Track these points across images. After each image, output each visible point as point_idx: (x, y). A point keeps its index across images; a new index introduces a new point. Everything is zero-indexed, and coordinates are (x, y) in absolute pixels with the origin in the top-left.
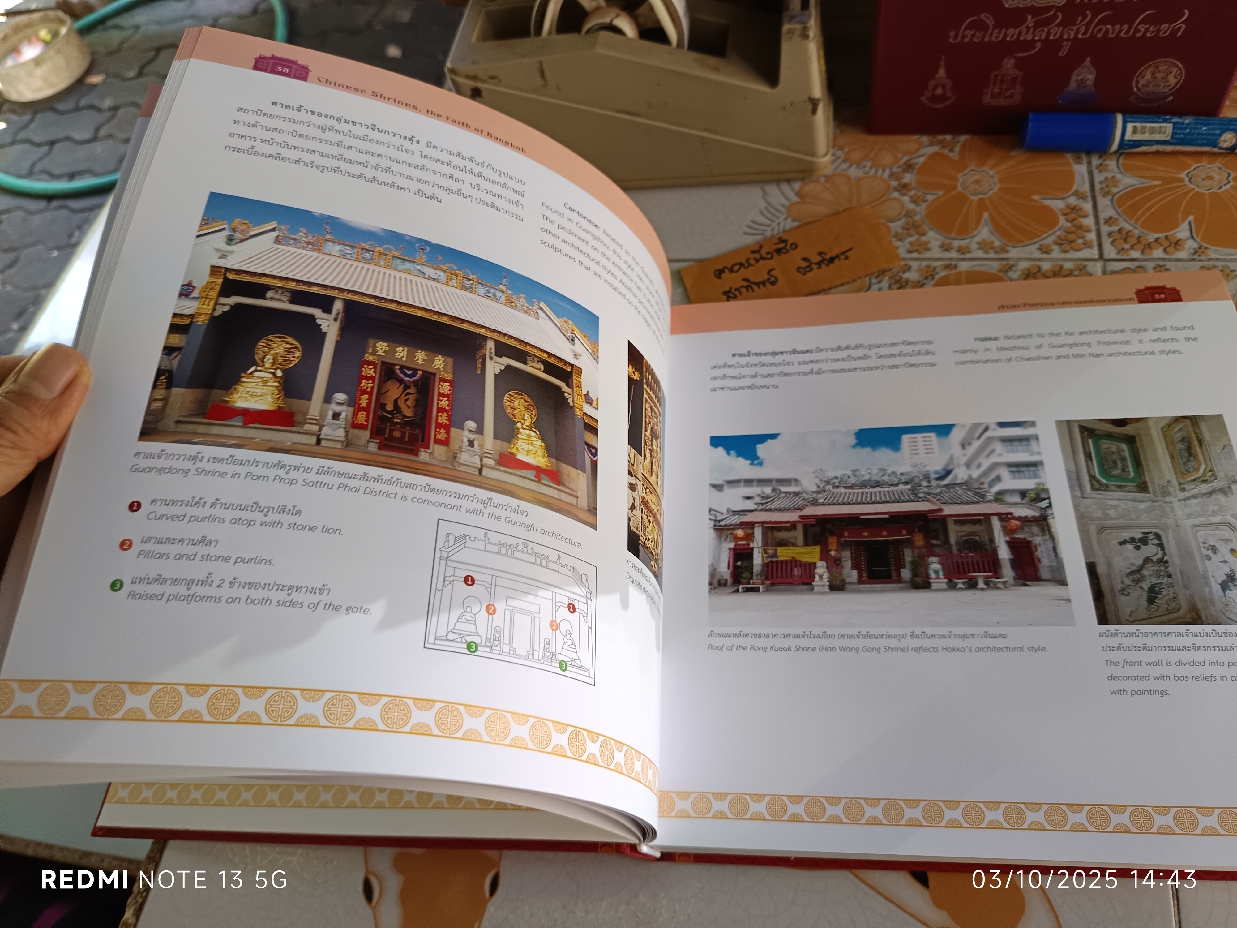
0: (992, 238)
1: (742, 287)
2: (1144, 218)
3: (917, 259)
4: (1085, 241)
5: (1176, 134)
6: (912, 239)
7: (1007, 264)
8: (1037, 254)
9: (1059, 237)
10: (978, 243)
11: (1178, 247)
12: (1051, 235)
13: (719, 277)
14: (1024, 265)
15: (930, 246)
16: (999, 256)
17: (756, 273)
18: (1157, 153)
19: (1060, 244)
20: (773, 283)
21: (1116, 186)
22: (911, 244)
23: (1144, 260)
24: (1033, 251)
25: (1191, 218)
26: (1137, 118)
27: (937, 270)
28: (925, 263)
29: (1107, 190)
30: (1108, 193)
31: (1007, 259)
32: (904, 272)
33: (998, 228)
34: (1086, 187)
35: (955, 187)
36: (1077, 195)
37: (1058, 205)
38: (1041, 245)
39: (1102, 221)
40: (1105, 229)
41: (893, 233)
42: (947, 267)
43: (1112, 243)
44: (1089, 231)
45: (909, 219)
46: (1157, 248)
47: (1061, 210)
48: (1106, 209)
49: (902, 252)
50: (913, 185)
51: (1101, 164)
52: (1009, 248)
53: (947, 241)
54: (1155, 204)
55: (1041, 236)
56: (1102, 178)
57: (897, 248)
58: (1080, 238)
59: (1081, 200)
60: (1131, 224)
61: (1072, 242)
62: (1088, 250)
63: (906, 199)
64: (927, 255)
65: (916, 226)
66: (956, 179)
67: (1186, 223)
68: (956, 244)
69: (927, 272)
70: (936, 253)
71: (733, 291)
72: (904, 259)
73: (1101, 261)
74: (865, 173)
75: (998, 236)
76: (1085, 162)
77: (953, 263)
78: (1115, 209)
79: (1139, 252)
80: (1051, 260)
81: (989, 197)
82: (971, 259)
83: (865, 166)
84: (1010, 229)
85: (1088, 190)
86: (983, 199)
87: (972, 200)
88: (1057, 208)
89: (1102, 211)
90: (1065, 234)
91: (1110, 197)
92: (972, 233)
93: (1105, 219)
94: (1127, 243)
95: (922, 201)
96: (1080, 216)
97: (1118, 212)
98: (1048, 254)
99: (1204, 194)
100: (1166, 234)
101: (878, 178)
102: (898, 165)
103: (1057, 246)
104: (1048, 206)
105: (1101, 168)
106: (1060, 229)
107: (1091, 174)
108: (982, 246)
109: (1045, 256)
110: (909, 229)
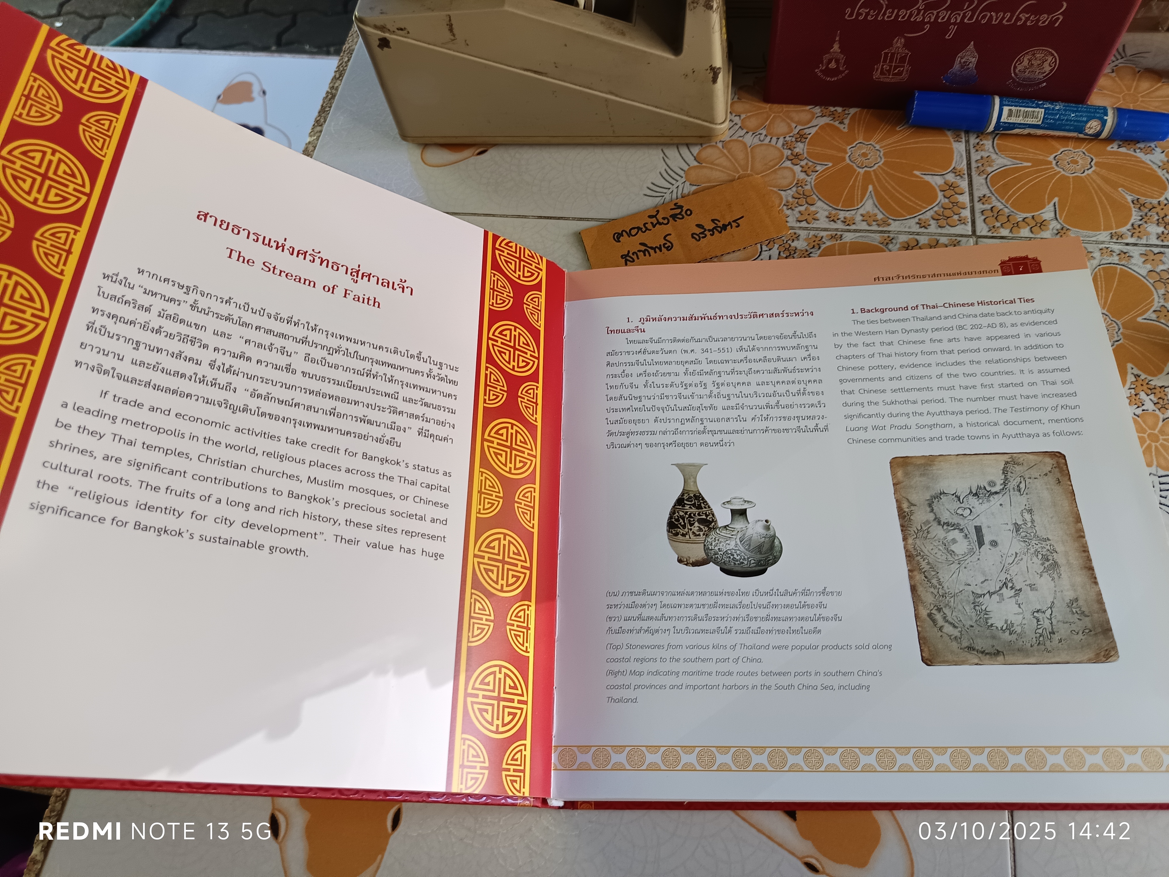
0: (876, 211)
1: (639, 251)
2: (1014, 197)
3: (807, 229)
4: (960, 217)
5: (1047, 119)
6: (802, 209)
7: (889, 237)
8: (916, 229)
9: (936, 212)
10: (862, 215)
11: (1043, 227)
12: (930, 210)
13: (617, 240)
14: (903, 238)
15: (818, 216)
16: (881, 229)
17: (654, 238)
18: (1029, 135)
19: (938, 220)
20: (669, 249)
21: (990, 166)
22: (800, 213)
23: (1013, 238)
24: (912, 225)
25: (1056, 200)
26: (1012, 102)
27: (824, 240)
28: (812, 233)
29: (982, 169)
30: (983, 171)
31: (889, 231)
32: (793, 241)
33: (881, 202)
34: (964, 165)
35: (844, 159)
37: (937, 181)
38: (919, 220)
39: (976, 199)
40: (979, 207)
41: (784, 202)
42: (832, 237)
43: (985, 220)
45: (800, 188)
46: (1024, 228)
47: (939, 186)
48: (981, 188)
49: (792, 222)
50: (805, 155)
51: (978, 144)
52: (890, 221)
53: (834, 212)
54: (1025, 185)
55: (921, 211)
56: (979, 158)
57: (787, 216)
58: (956, 214)
59: (958, 177)
60: (1002, 203)
61: (948, 218)
62: (963, 226)
63: (797, 169)
64: (815, 225)
65: (806, 196)
66: (846, 152)
67: (1052, 203)
68: (842, 215)
69: (814, 242)
70: (823, 223)
71: (631, 255)
72: (792, 228)
73: (974, 237)
74: (760, 140)
75: (881, 209)
76: (963, 140)
77: (839, 233)
78: (988, 187)
79: (1008, 231)
80: (928, 234)
81: (874, 171)
82: (855, 231)
83: (761, 134)
84: (892, 203)
85: (965, 167)
86: (869, 171)
87: (859, 173)
88: (936, 184)
89: (977, 189)
90: (942, 210)
91: (985, 176)
92: (858, 205)
93: (979, 197)
94: (998, 221)
95: (813, 171)
96: (956, 193)
97: (991, 191)
98: (926, 228)
99: (1069, 177)
100: (1033, 214)
101: (773, 146)
102: (791, 135)
103: (935, 221)
104: (928, 182)
105: (978, 147)
106: (937, 205)
107: (968, 152)
108: (865, 218)
109: (923, 230)
110: (799, 198)
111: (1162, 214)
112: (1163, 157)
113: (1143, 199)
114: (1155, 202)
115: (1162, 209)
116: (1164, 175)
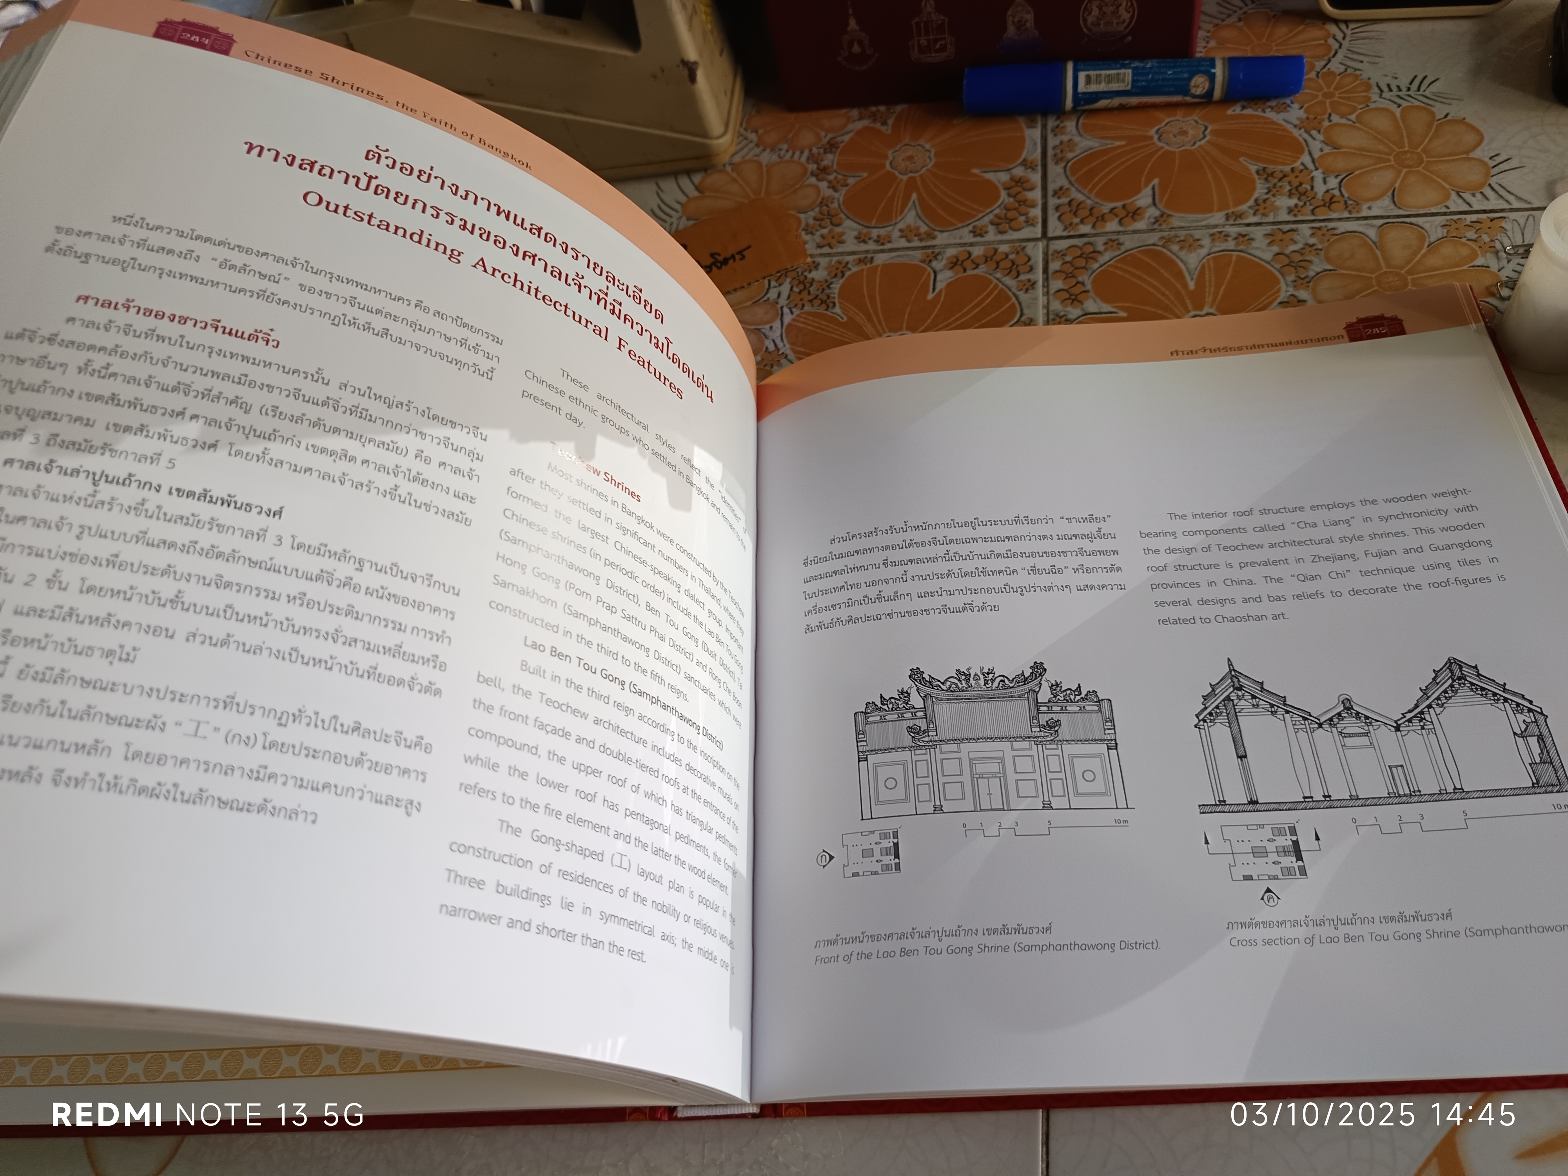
0: (920, 223)
2: (1100, 185)
3: (829, 255)
4: (1027, 218)
5: (1138, 81)
6: (825, 231)
7: (933, 252)
8: (970, 238)
9: (996, 216)
10: (901, 231)
11: (1136, 217)
12: (988, 214)
14: (951, 252)
15: (845, 237)
16: (924, 244)
18: (1122, 108)
19: (998, 224)
21: (1071, 151)
22: (823, 236)
23: (1095, 235)
24: (964, 235)
25: (1156, 181)
26: (1089, 65)
27: (849, 265)
28: (835, 259)
29: (1060, 155)
30: (1061, 159)
31: (934, 246)
32: (810, 271)
33: (927, 212)
34: (1037, 154)
35: (884, 166)
36: (1025, 165)
37: (1001, 178)
38: (975, 227)
39: (1050, 193)
40: (1053, 202)
41: (803, 225)
42: (860, 261)
43: (1059, 218)
44: (1034, 206)
45: (824, 207)
46: (1111, 220)
47: (1003, 184)
48: (1057, 178)
49: (811, 248)
50: (835, 167)
51: (1057, 126)
52: (936, 233)
53: (865, 231)
54: (1115, 168)
55: (975, 216)
56: (1057, 143)
57: (806, 243)
58: (1021, 215)
59: (1029, 170)
60: (1084, 194)
61: (1012, 220)
62: (1031, 228)
63: (823, 185)
64: (841, 248)
65: (830, 216)
66: (886, 157)
67: (1150, 186)
68: (875, 233)
69: (837, 269)
70: (851, 245)
72: (812, 256)
73: (1044, 240)
74: (780, 157)
75: (926, 220)
76: (1039, 125)
77: (869, 256)
78: (1067, 177)
79: (1089, 227)
80: (984, 244)
81: (921, 176)
82: (891, 250)
83: (781, 150)
84: (940, 211)
85: (1039, 157)
86: (914, 178)
87: (901, 180)
88: (999, 182)
89: (1053, 181)
90: (1004, 211)
91: (1064, 164)
92: (896, 218)
93: (1055, 191)
94: (1076, 216)
95: (842, 186)
96: (1025, 190)
97: (1070, 181)
98: (982, 236)
99: (1174, 153)
100: (1123, 203)
101: (794, 162)
102: (819, 145)
103: (994, 227)
104: (989, 181)
105: (1057, 131)
106: (999, 206)
107: (1044, 139)
108: (906, 234)
109: (978, 239)
110: (822, 220)
111: (1295, 183)
112: (1302, 114)
113: (1271, 168)
114: (1287, 169)
115: (1297, 177)
116: (1300, 135)
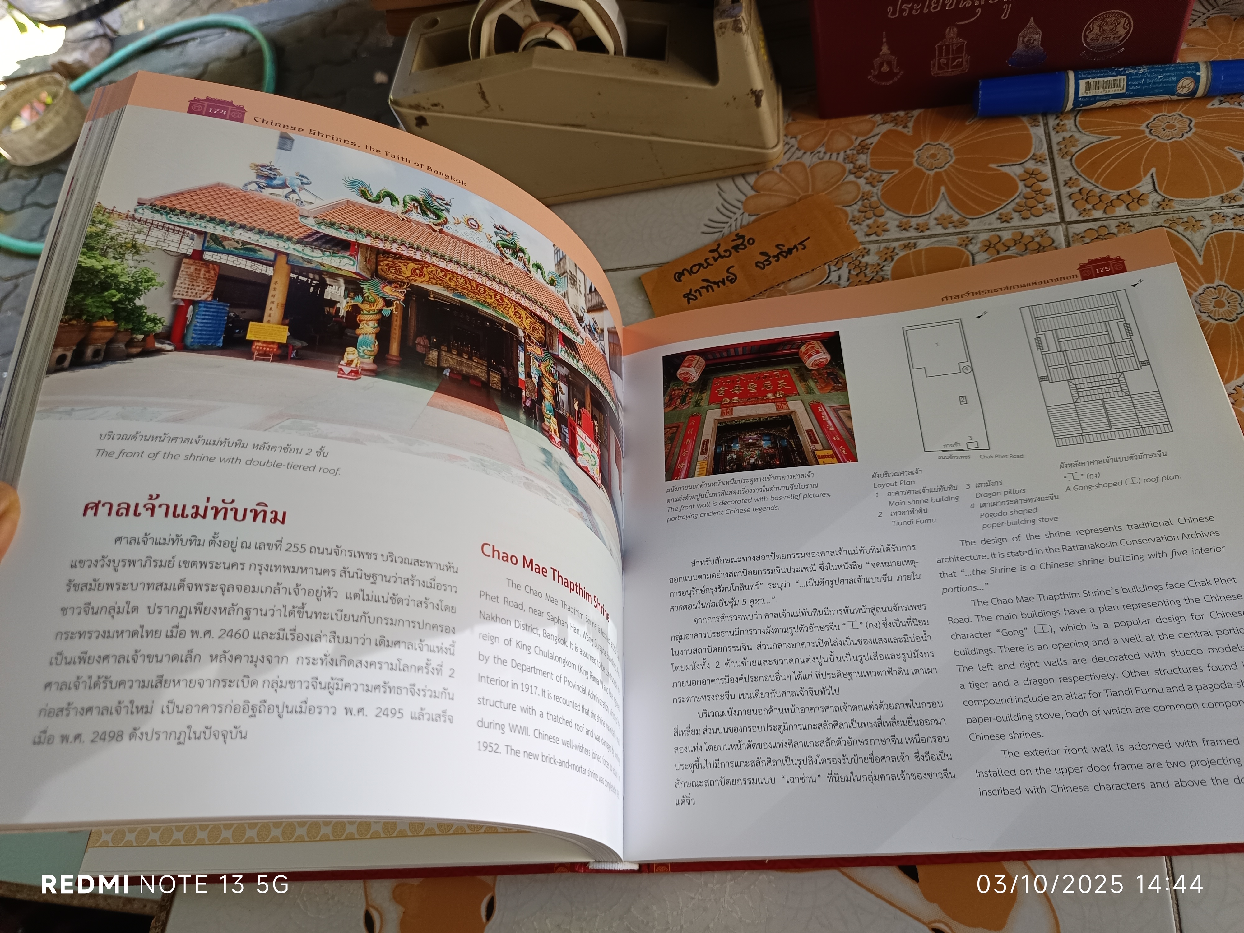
0: (951, 212)
1: (702, 288)
2: (1105, 175)
3: (877, 242)
4: (1045, 205)
5: (1131, 85)
6: (870, 222)
7: (967, 237)
8: (998, 224)
9: (1017, 204)
10: (936, 219)
11: (1141, 202)
12: (1010, 203)
13: (680, 281)
14: (984, 236)
15: (887, 226)
16: (958, 230)
17: (716, 272)
18: (1115, 106)
19: (1021, 212)
20: (732, 281)
21: (1074, 146)
22: (869, 226)
23: (1107, 219)
24: (993, 221)
25: (1153, 170)
26: (1089, 74)
27: (896, 251)
28: (883, 245)
29: (1065, 150)
30: (1066, 153)
31: (968, 232)
32: (863, 256)
33: (956, 202)
34: (1045, 149)
35: (911, 164)
37: (1015, 171)
38: (1000, 214)
39: (1061, 183)
40: (1065, 191)
41: (850, 218)
42: (905, 247)
43: (1073, 204)
45: (866, 201)
46: (1120, 206)
47: (1018, 176)
48: (1065, 170)
49: (860, 236)
50: (869, 166)
51: (1058, 125)
52: (967, 220)
53: (905, 220)
54: (1115, 160)
55: (1001, 205)
56: (1060, 139)
57: (855, 232)
58: (1039, 203)
59: (1039, 163)
60: (1091, 183)
61: (1032, 208)
62: (1049, 214)
63: (862, 181)
64: (886, 236)
65: (873, 208)
66: (912, 156)
67: (1149, 175)
68: (914, 222)
69: (886, 254)
70: (894, 233)
71: (693, 293)
72: (862, 243)
73: (1063, 224)
74: (819, 159)
75: (956, 210)
76: (1041, 123)
77: (913, 241)
78: (1074, 169)
79: (1101, 212)
80: (1011, 229)
81: (945, 171)
82: (930, 236)
83: (819, 152)
84: (968, 202)
85: (1046, 152)
86: (940, 173)
87: (929, 175)
88: (1015, 174)
89: (1062, 173)
90: (1024, 200)
91: (1069, 158)
92: (930, 209)
93: (1065, 181)
94: (1088, 203)
95: (878, 182)
96: (1039, 181)
97: (1077, 172)
98: (1008, 222)
99: (1165, 144)
100: (1128, 190)
101: (833, 162)
102: (852, 147)
103: (1017, 214)
104: (1006, 174)
105: (1058, 129)
106: (1018, 196)
107: (1048, 136)
108: (940, 221)
109: (1005, 225)
110: (866, 212)
